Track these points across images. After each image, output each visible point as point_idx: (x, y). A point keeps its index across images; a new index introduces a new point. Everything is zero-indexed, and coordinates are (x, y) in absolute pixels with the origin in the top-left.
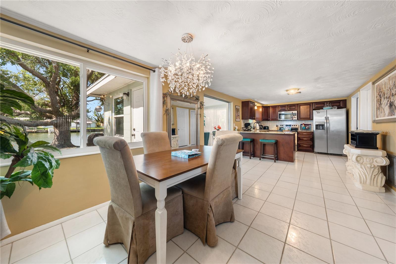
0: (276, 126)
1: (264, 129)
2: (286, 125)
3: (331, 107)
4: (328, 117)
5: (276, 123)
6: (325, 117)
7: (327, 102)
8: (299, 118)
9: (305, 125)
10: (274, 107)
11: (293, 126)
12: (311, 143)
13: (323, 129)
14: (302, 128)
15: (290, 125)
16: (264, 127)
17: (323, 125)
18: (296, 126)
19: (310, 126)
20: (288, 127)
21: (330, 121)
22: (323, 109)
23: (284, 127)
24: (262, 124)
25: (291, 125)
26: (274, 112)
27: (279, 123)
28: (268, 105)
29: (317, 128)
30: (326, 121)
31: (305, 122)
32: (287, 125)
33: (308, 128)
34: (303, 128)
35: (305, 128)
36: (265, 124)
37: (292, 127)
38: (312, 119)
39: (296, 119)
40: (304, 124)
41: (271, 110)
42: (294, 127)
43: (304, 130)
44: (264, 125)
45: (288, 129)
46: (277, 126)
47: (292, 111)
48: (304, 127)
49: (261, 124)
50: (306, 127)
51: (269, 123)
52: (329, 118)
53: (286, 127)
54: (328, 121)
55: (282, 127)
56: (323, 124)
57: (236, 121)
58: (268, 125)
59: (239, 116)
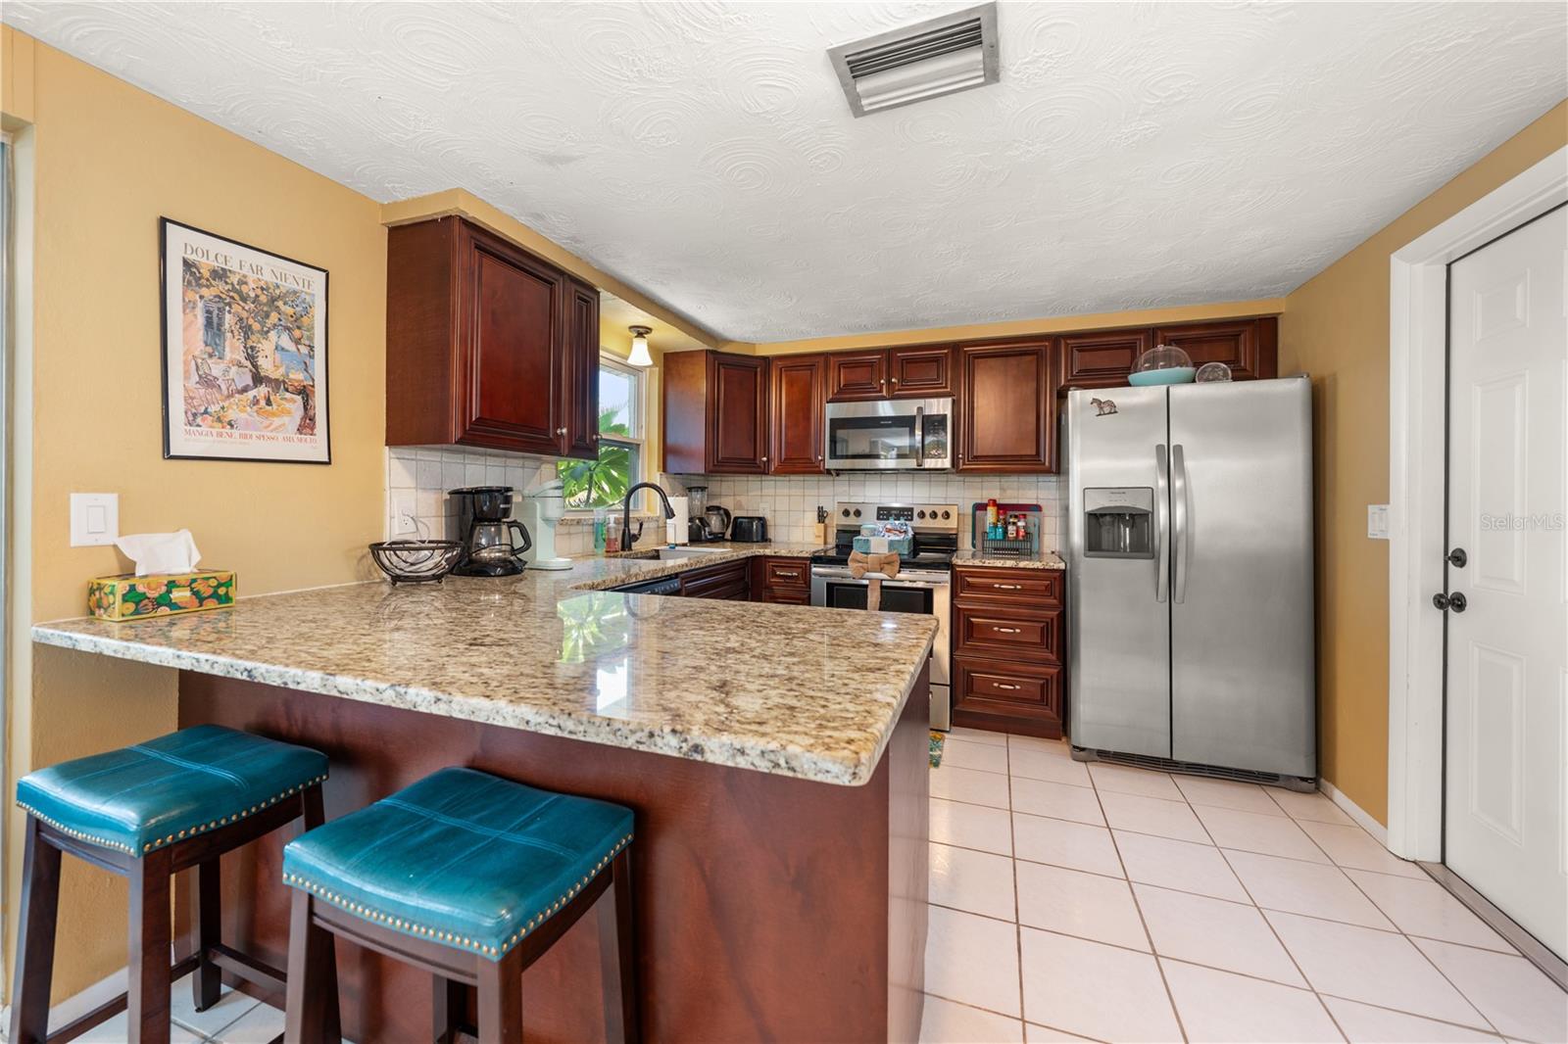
0: (813, 516)
1: (735, 538)
2: (879, 509)
3: (1188, 370)
4: (1179, 449)
5: (815, 492)
6: (1159, 448)
7: (1152, 334)
8: (970, 462)
9: (1002, 508)
10: (804, 367)
11: (922, 515)
12: (1045, 663)
13: (1143, 547)
14: (985, 533)
15: (905, 513)
16: (736, 518)
17: (1140, 519)
18: (947, 515)
19: (1032, 517)
20: (892, 523)
21: (1195, 483)
22: (1128, 384)
23: (869, 522)
24: (727, 503)
25: (911, 510)
26: (801, 411)
27: (833, 495)
28: (761, 352)
29: (1094, 545)
30: (1162, 483)
31: (1002, 489)
32: (884, 513)
33: (1022, 533)
34: (992, 536)
35: (1005, 532)
36: (743, 499)
37: (917, 522)
38: (1058, 467)
39: (946, 463)
40: (994, 503)
41: (778, 400)
42: (928, 524)
43: (1000, 551)
44: (739, 506)
45: (891, 544)
46: (822, 516)
47: (921, 402)
48: (995, 526)
49: (710, 496)
50: (1006, 524)
51: (771, 491)
52: (1189, 464)
53: (880, 525)
54: (1178, 484)
55: (852, 521)
56: (1143, 505)
57: (167, 454)
58: (763, 509)
59: (305, 393)
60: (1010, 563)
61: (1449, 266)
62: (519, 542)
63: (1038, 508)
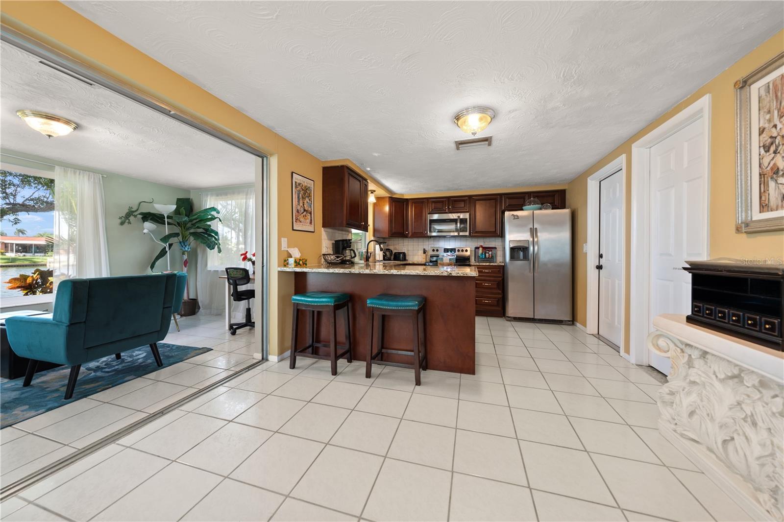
0: (422, 251)
1: (395, 260)
2: (445, 249)
3: (539, 206)
4: (536, 229)
5: (422, 244)
6: (531, 228)
7: (529, 194)
8: (475, 234)
9: (484, 248)
10: (420, 203)
11: (459, 251)
12: (499, 294)
13: (526, 258)
14: (479, 256)
15: (453, 250)
16: (395, 253)
17: (525, 249)
18: (466, 251)
19: (494, 251)
20: (449, 253)
21: (540, 239)
22: (522, 210)
23: (441, 253)
24: (391, 248)
25: (455, 249)
26: (419, 216)
27: (429, 245)
28: (406, 197)
29: (513, 257)
30: (531, 239)
31: (484, 242)
32: (446, 250)
33: (490, 256)
34: (481, 257)
35: (485, 256)
36: (397, 246)
37: (457, 253)
38: (502, 235)
39: (467, 234)
40: (482, 246)
41: (411, 212)
42: (461, 253)
43: (484, 261)
44: (396, 249)
45: (450, 259)
46: (425, 252)
47: (459, 214)
48: (482, 254)
49: (387, 246)
50: (485, 253)
51: (407, 244)
52: (539, 234)
53: (445, 254)
54: (536, 240)
55: (435, 253)
56: (526, 245)
57: (293, 230)
58: (404, 250)
59: (311, 213)
60: (487, 264)
61: (600, 182)
62: (353, 255)
63: (495, 248)
